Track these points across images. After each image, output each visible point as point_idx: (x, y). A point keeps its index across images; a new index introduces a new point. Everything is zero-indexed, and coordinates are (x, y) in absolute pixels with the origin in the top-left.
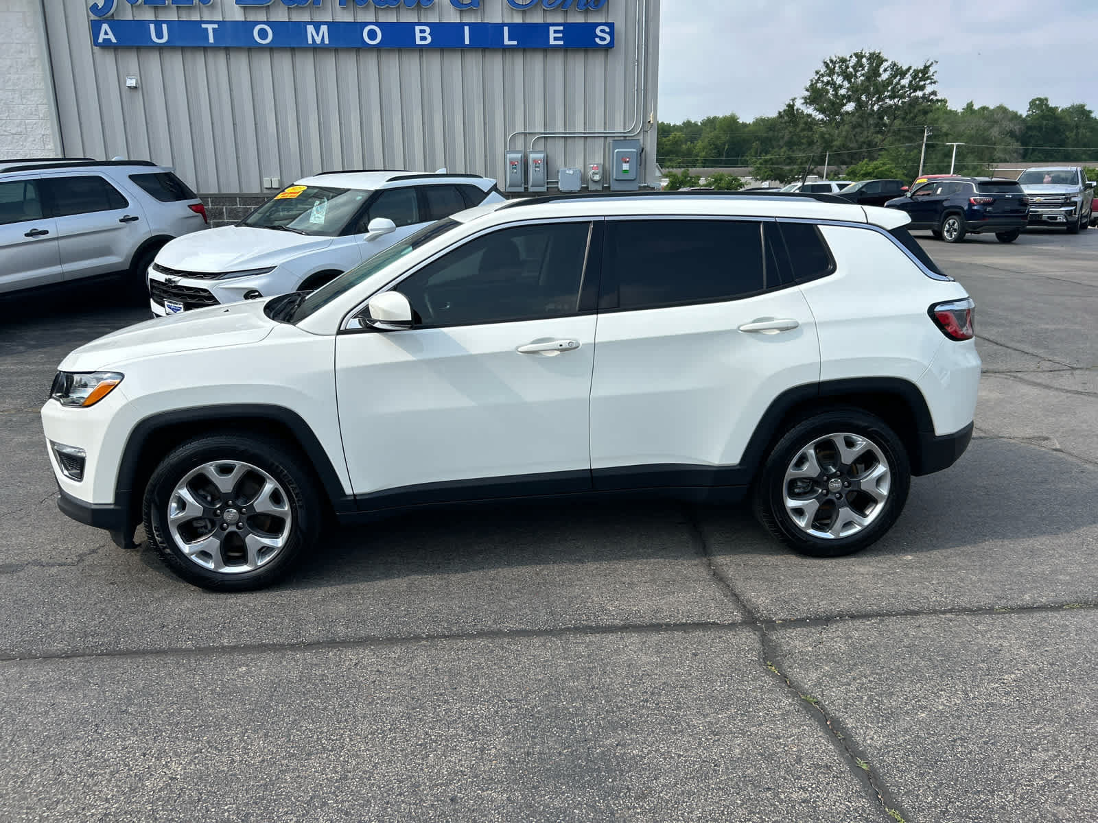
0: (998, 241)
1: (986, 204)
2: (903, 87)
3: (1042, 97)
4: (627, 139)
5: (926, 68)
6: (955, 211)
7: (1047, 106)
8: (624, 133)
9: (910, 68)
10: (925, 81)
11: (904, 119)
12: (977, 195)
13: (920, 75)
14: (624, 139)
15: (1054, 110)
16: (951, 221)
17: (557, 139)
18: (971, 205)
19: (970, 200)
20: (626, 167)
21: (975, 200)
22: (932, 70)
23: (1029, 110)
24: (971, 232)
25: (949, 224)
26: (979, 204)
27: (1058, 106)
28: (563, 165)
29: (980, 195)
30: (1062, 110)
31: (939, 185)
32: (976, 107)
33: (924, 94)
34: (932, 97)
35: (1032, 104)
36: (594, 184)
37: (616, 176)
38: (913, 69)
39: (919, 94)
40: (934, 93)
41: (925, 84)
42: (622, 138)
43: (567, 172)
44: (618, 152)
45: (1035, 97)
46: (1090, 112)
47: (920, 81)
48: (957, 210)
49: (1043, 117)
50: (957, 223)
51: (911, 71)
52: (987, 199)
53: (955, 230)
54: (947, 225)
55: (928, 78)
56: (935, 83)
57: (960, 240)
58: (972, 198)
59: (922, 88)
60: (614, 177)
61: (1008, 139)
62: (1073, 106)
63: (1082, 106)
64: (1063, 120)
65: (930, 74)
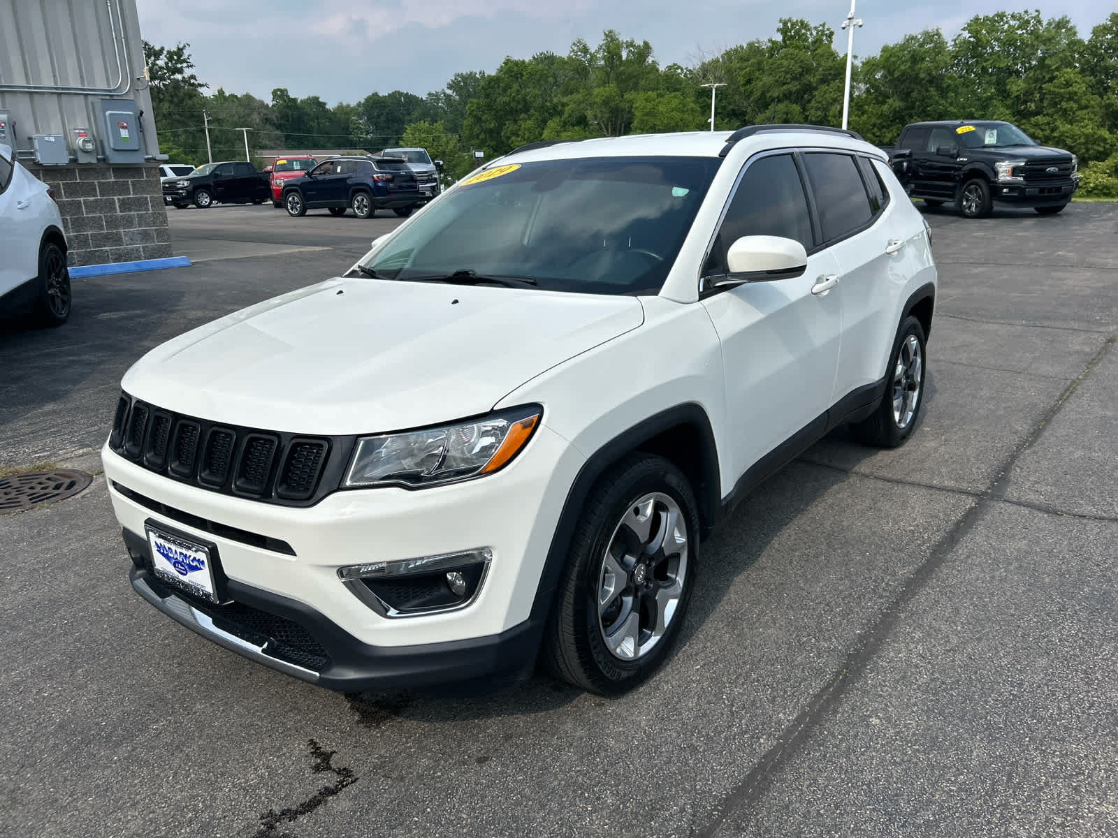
0: (396, 215)
1: (388, 181)
2: (161, 68)
3: (282, 88)
4: (115, 98)
5: (180, 51)
6: (361, 188)
7: (288, 96)
8: (110, 91)
9: (162, 49)
10: (181, 63)
11: (171, 102)
12: (377, 173)
13: (175, 57)
14: (110, 98)
15: (295, 100)
16: (359, 198)
17: (18, 95)
18: (375, 182)
19: (373, 177)
20: (124, 133)
21: (377, 177)
22: (186, 53)
23: (273, 100)
24: (380, 208)
25: (358, 201)
26: (382, 181)
27: (296, 97)
28: (35, 132)
29: (381, 173)
30: (301, 101)
31: (339, 163)
32: (227, 94)
33: (184, 78)
34: (192, 81)
35: (274, 93)
36: (83, 154)
37: (115, 143)
38: (166, 49)
39: (178, 77)
40: (193, 77)
41: (182, 67)
42: (108, 98)
43: (46, 139)
44: (111, 114)
45: (276, 88)
46: (325, 104)
47: (176, 63)
48: (364, 187)
49: (287, 107)
50: (365, 200)
51: (165, 52)
52: (389, 176)
53: (366, 207)
54: (356, 202)
55: (184, 61)
56: (192, 66)
57: (371, 216)
58: (375, 176)
59: (180, 71)
60: (112, 146)
61: (268, 126)
62: (309, 98)
63: (317, 98)
64: (305, 110)
65: (185, 56)
